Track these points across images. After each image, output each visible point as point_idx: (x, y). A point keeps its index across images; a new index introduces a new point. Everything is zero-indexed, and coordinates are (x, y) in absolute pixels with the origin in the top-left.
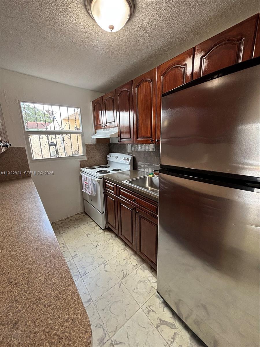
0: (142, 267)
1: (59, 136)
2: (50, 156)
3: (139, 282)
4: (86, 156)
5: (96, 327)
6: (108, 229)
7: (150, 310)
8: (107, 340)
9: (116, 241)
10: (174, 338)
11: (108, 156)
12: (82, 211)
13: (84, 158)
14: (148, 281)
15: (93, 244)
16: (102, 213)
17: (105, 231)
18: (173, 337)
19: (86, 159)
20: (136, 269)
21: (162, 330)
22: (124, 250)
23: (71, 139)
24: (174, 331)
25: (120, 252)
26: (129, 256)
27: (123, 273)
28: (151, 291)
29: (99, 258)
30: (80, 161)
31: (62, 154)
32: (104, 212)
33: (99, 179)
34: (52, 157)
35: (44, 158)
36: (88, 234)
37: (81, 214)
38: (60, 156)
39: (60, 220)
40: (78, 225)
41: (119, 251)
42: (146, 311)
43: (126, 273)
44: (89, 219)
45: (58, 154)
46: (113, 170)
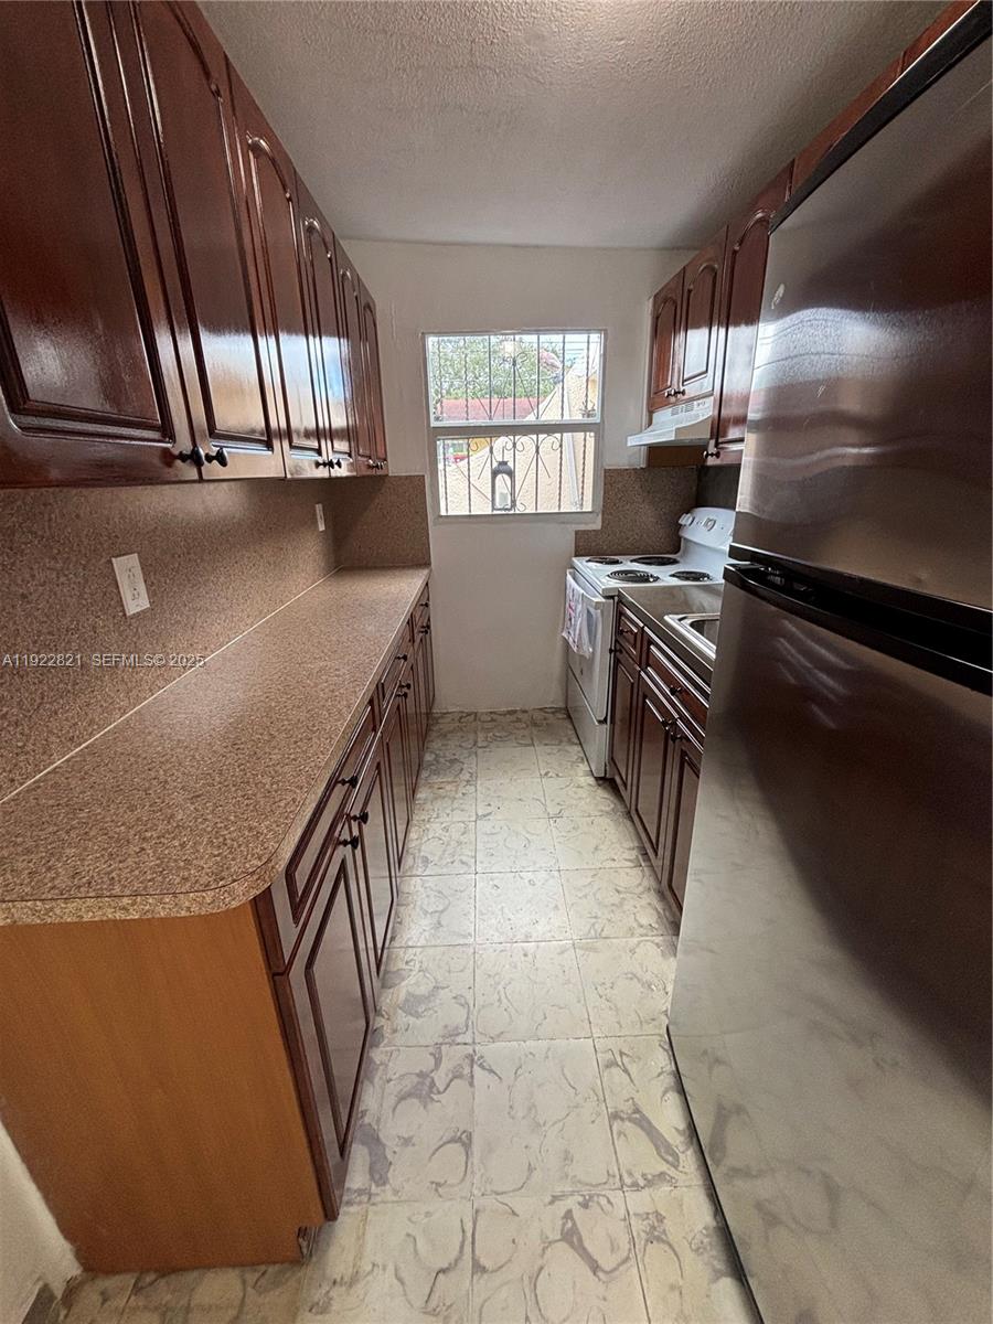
0: (664, 941)
1: (525, 439)
2: (490, 508)
3: (630, 976)
4: (600, 516)
5: (455, 998)
6: (608, 782)
7: (620, 1063)
8: (463, 1041)
9: (621, 828)
10: (650, 1183)
11: (685, 520)
12: (561, 704)
13: (594, 523)
14: (662, 992)
15: (545, 805)
16: (600, 722)
17: (599, 785)
18: (650, 1177)
19: (599, 527)
20: (642, 936)
21: (625, 1136)
22: (632, 865)
23: (561, 452)
24: (664, 1167)
25: (613, 864)
26: (641, 889)
27: (593, 925)
28: (653, 1020)
29: (543, 849)
30: (577, 533)
31: (525, 506)
32: (606, 719)
33: (604, 600)
34: (495, 512)
35: (473, 513)
36: (546, 774)
37: (553, 713)
38: (520, 509)
39: (491, 713)
40: (532, 739)
41: (614, 860)
42: (604, 1057)
43: (602, 930)
44: (570, 732)
45: (514, 502)
46: (673, 576)
